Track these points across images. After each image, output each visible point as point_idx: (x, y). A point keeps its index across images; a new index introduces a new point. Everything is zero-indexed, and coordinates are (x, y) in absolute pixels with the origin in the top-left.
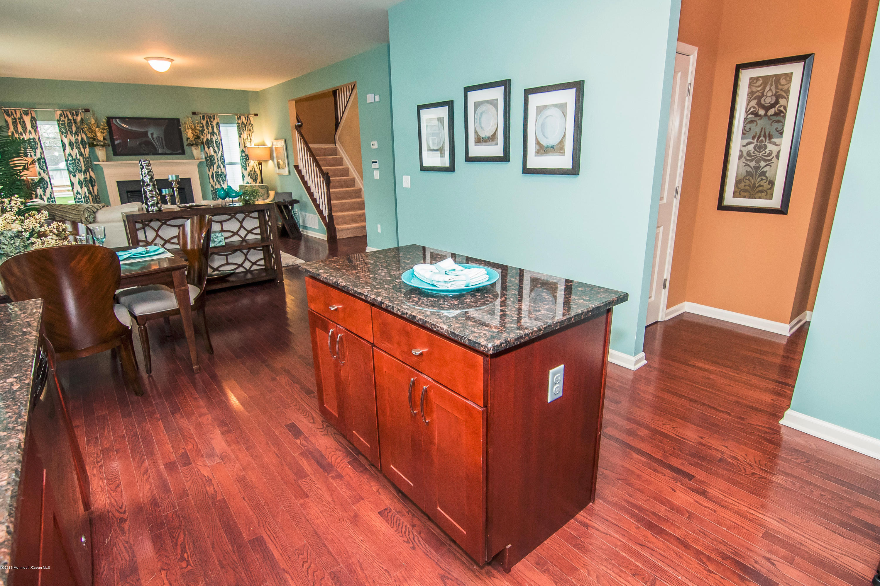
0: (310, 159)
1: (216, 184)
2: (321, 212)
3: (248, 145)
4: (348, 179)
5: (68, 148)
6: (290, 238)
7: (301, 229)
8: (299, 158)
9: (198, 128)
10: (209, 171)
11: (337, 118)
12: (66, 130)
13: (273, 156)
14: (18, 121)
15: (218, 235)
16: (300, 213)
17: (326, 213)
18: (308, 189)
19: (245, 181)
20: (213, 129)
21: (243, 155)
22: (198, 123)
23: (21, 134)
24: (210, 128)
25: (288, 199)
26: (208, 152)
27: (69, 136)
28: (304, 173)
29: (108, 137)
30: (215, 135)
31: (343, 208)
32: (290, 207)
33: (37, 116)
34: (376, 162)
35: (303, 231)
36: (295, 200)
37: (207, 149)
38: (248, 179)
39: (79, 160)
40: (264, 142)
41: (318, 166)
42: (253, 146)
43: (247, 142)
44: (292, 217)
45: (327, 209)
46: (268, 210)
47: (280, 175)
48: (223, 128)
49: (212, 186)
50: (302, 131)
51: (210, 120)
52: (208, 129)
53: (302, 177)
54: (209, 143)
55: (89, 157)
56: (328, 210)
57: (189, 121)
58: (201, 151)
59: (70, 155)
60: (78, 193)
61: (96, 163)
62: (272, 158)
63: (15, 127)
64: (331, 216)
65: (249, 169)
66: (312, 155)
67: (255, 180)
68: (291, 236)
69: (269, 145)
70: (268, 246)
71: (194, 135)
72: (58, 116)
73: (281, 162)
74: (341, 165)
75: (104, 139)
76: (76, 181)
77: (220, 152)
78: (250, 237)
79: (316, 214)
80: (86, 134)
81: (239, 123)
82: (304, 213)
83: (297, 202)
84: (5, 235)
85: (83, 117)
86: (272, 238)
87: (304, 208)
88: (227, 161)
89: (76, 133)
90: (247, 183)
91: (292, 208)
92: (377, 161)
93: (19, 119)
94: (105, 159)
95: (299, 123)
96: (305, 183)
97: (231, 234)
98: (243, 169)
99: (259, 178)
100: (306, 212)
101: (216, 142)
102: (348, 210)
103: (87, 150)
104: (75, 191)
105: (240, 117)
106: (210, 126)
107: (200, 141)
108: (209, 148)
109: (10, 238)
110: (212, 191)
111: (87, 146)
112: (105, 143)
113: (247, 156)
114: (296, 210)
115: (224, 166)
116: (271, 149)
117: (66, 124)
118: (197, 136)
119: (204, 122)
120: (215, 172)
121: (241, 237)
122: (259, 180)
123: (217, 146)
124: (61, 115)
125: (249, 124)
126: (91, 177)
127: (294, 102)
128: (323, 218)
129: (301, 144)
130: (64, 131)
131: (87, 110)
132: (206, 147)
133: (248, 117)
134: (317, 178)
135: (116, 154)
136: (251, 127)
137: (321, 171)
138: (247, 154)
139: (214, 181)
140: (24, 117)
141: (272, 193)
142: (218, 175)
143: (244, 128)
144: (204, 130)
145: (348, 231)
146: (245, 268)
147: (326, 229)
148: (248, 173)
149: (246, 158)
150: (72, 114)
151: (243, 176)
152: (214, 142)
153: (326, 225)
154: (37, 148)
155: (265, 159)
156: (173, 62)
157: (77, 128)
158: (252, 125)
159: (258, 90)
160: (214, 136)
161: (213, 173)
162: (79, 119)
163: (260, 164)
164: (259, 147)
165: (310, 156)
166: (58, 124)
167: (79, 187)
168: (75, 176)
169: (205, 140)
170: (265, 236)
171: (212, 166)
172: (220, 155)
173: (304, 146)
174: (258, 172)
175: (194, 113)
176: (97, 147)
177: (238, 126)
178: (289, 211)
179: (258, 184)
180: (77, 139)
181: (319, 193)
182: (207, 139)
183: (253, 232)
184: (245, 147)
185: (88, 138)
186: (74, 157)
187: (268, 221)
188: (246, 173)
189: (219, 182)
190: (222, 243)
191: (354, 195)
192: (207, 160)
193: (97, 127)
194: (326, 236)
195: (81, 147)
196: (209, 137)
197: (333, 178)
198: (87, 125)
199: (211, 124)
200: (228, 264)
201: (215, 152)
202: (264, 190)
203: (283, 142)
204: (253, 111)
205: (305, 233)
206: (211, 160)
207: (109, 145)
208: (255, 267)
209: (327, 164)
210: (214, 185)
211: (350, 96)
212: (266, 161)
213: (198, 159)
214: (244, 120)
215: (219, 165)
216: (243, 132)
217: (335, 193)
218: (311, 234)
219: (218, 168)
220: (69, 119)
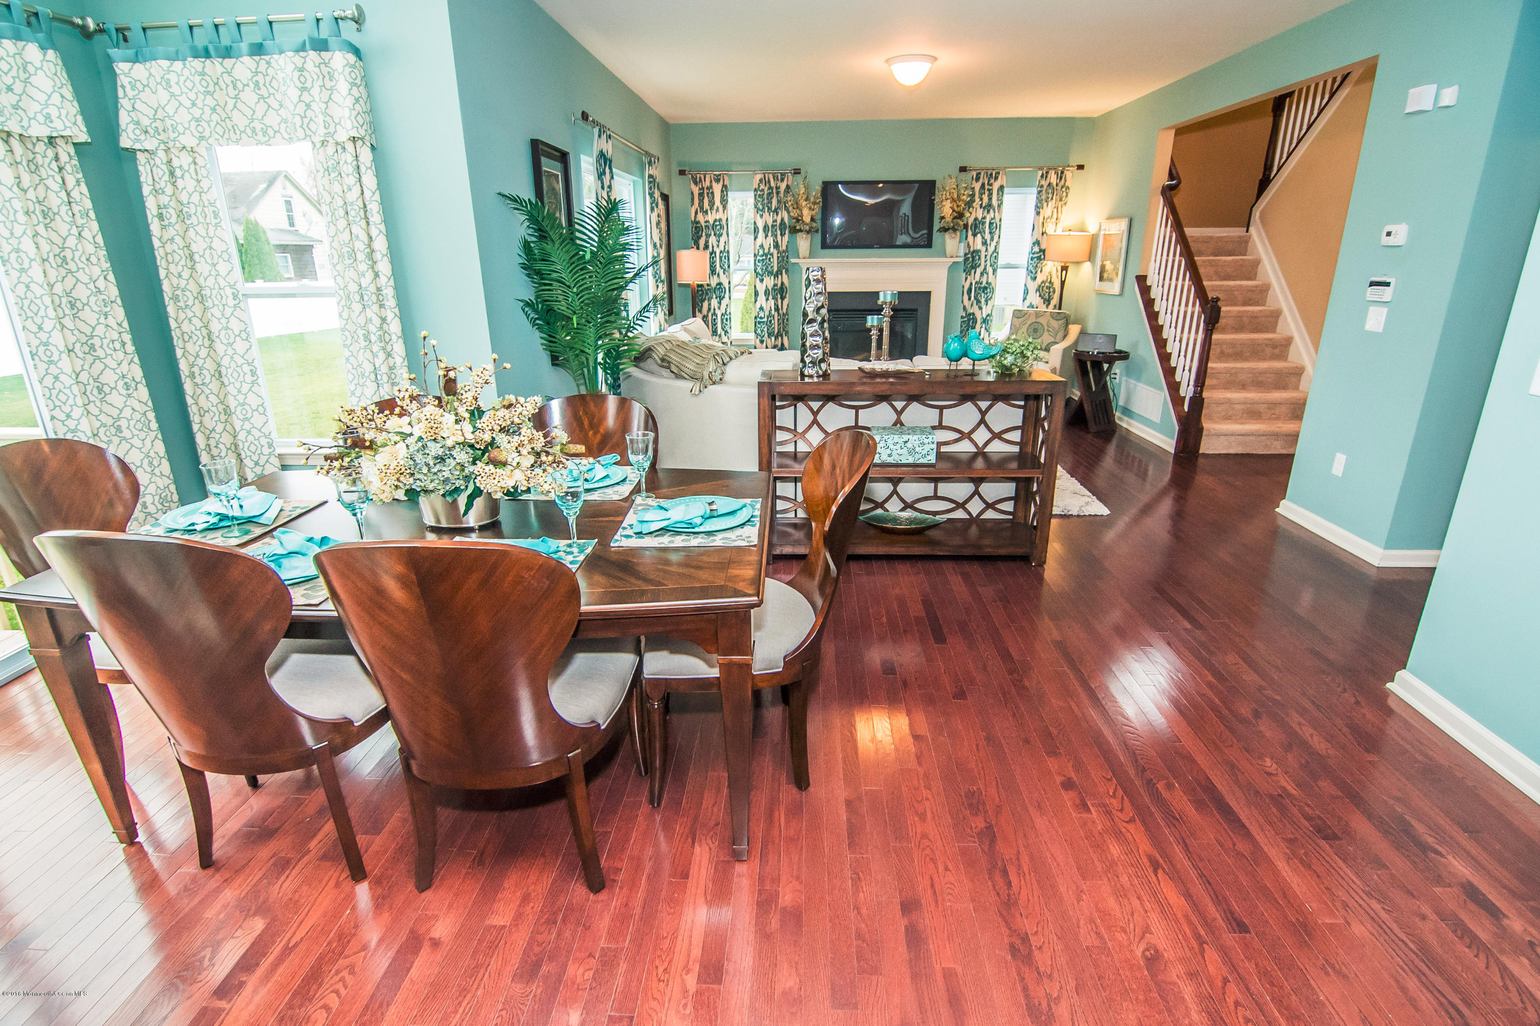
0: (1180, 262)
1: (972, 305)
2: (1173, 387)
3: (1050, 229)
4: (1260, 311)
5: (761, 234)
6: (1088, 432)
7: (1118, 414)
8: (1153, 258)
9: (965, 197)
10: (966, 279)
11: (1268, 167)
12: (763, 205)
13: (1095, 254)
14: (706, 191)
15: (926, 441)
16: (1124, 378)
17: (1187, 391)
18: (1157, 330)
19: (1027, 303)
20: (990, 199)
21: (1036, 249)
22: (966, 188)
23: (706, 212)
24: (985, 198)
25: (1107, 349)
26: (971, 244)
27: (766, 215)
28: (1155, 293)
29: (818, 217)
30: (991, 211)
31: (1233, 382)
32: (1106, 366)
33: (730, 184)
34: (1387, 284)
35: (1120, 419)
36: (1120, 352)
37: (970, 238)
38: (1035, 299)
39: (772, 254)
40: (1083, 223)
41: (1197, 279)
42: (1059, 232)
43: (1050, 225)
44: (1105, 387)
45: (1192, 383)
46: (1051, 395)
47: (1100, 294)
48: (1009, 198)
49: (964, 308)
50: (1176, 201)
51: (989, 181)
52: (981, 199)
53: (1149, 303)
54: (977, 228)
55: (787, 251)
56: (1196, 386)
57: (951, 184)
58: (960, 242)
59: (762, 246)
60: (761, 309)
61: (793, 261)
62: (1091, 257)
63: (701, 201)
64: (1198, 402)
65: (1040, 278)
66: (1188, 253)
67: (1047, 302)
68: (1093, 427)
69: (1093, 230)
70: (1029, 481)
71: (954, 211)
72: (758, 181)
73: (1109, 266)
74: (1252, 276)
75: (812, 219)
76: (761, 288)
77: (994, 244)
78: (997, 447)
79: (1161, 389)
80: (789, 212)
81: (1042, 186)
82: (1132, 381)
83: (1123, 356)
84: (427, 452)
85: (790, 183)
86: (1042, 461)
87: (1135, 372)
88: (1001, 261)
89: (776, 211)
90: (1031, 306)
91: (1110, 369)
92: (1392, 280)
93: (708, 188)
94: (807, 254)
95: (1172, 180)
96: (1152, 316)
97: (956, 436)
98: (1029, 278)
99: (1056, 297)
100: (1138, 379)
101: (991, 224)
102: (1243, 387)
103: (786, 238)
104: (758, 305)
105: (1047, 173)
106: (987, 193)
107: (961, 223)
108: (975, 235)
109: (436, 458)
110: (962, 317)
111: (787, 232)
112: (811, 228)
113: (1043, 251)
114: (1117, 371)
115: (994, 271)
116: (1094, 239)
117: (765, 196)
118: (958, 212)
119: (977, 186)
120: (976, 283)
121: (976, 445)
122: (1055, 301)
123: (990, 233)
124: (761, 181)
125: (1062, 187)
126: (782, 283)
127: (1173, 132)
128: (1177, 400)
129: (1166, 226)
130: (761, 207)
131: (797, 172)
132: (970, 233)
133: (1062, 172)
134: (1187, 305)
135: (824, 246)
136: (1064, 194)
137: (1201, 293)
138: (1043, 247)
139: (970, 299)
140: (714, 184)
141: (1074, 330)
142: (980, 288)
143: (1050, 196)
144: (974, 201)
145: (1233, 438)
146: (969, 513)
147: (1177, 428)
148: (1036, 287)
149: (1040, 255)
150: (775, 178)
151: (1026, 292)
152: (987, 225)
153: (1180, 420)
154: (721, 235)
155: (1076, 260)
156: (937, 63)
157: (779, 202)
158: (1068, 188)
159: (1096, 116)
160: (988, 212)
161: (971, 284)
162: (783, 186)
163: (1065, 268)
164: (1072, 233)
165: (1180, 255)
166: (755, 196)
167: (764, 298)
168: (762, 281)
169: (971, 221)
170: (1029, 449)
171: (973, 271)
172: (991, 249)
173: (1171, 232)
174: (1057, 285)
175: (963, 169)
176: (800, 234)
177: (1039, 192)
178: (1101, 375)
179: (1050, 309)
180: (775, 221)
181: (1180, 341)
182: (976, 219)
183: (1005, 436)
184: (1043, 234)
185: (790, 217)
186: (766, 251)
187: (1045, 418)
188: (1033, 286)
189: (978, 302)
190: (929, 458)
191: (1268, 350)
192: (966, 260)
193: (806, 200)
194: (1174, 442)
195: (779, 233)
196: (980, 214)
197: (1229, 308)
198: (793, 196)
199: (989, 190)
200: (936, 497)
201: (984, 243)
202: (1060, 322)
203: (1123, 225)
204: (1075, 161)
205: (1125, 425)
206: (973, 258)
207: (817, 231)
208: (990, 515)
209: (1216, 273)
210: (968, 307)
211: (1321, 111)
212: (1078, 263)
213: (952, 257)
214: (1053, 178)
215: (985, 269)
216: (1045, 204)
217: (1221, 343)
218: (1137, 429)
219: (982, 274)
220: (770, 188)
